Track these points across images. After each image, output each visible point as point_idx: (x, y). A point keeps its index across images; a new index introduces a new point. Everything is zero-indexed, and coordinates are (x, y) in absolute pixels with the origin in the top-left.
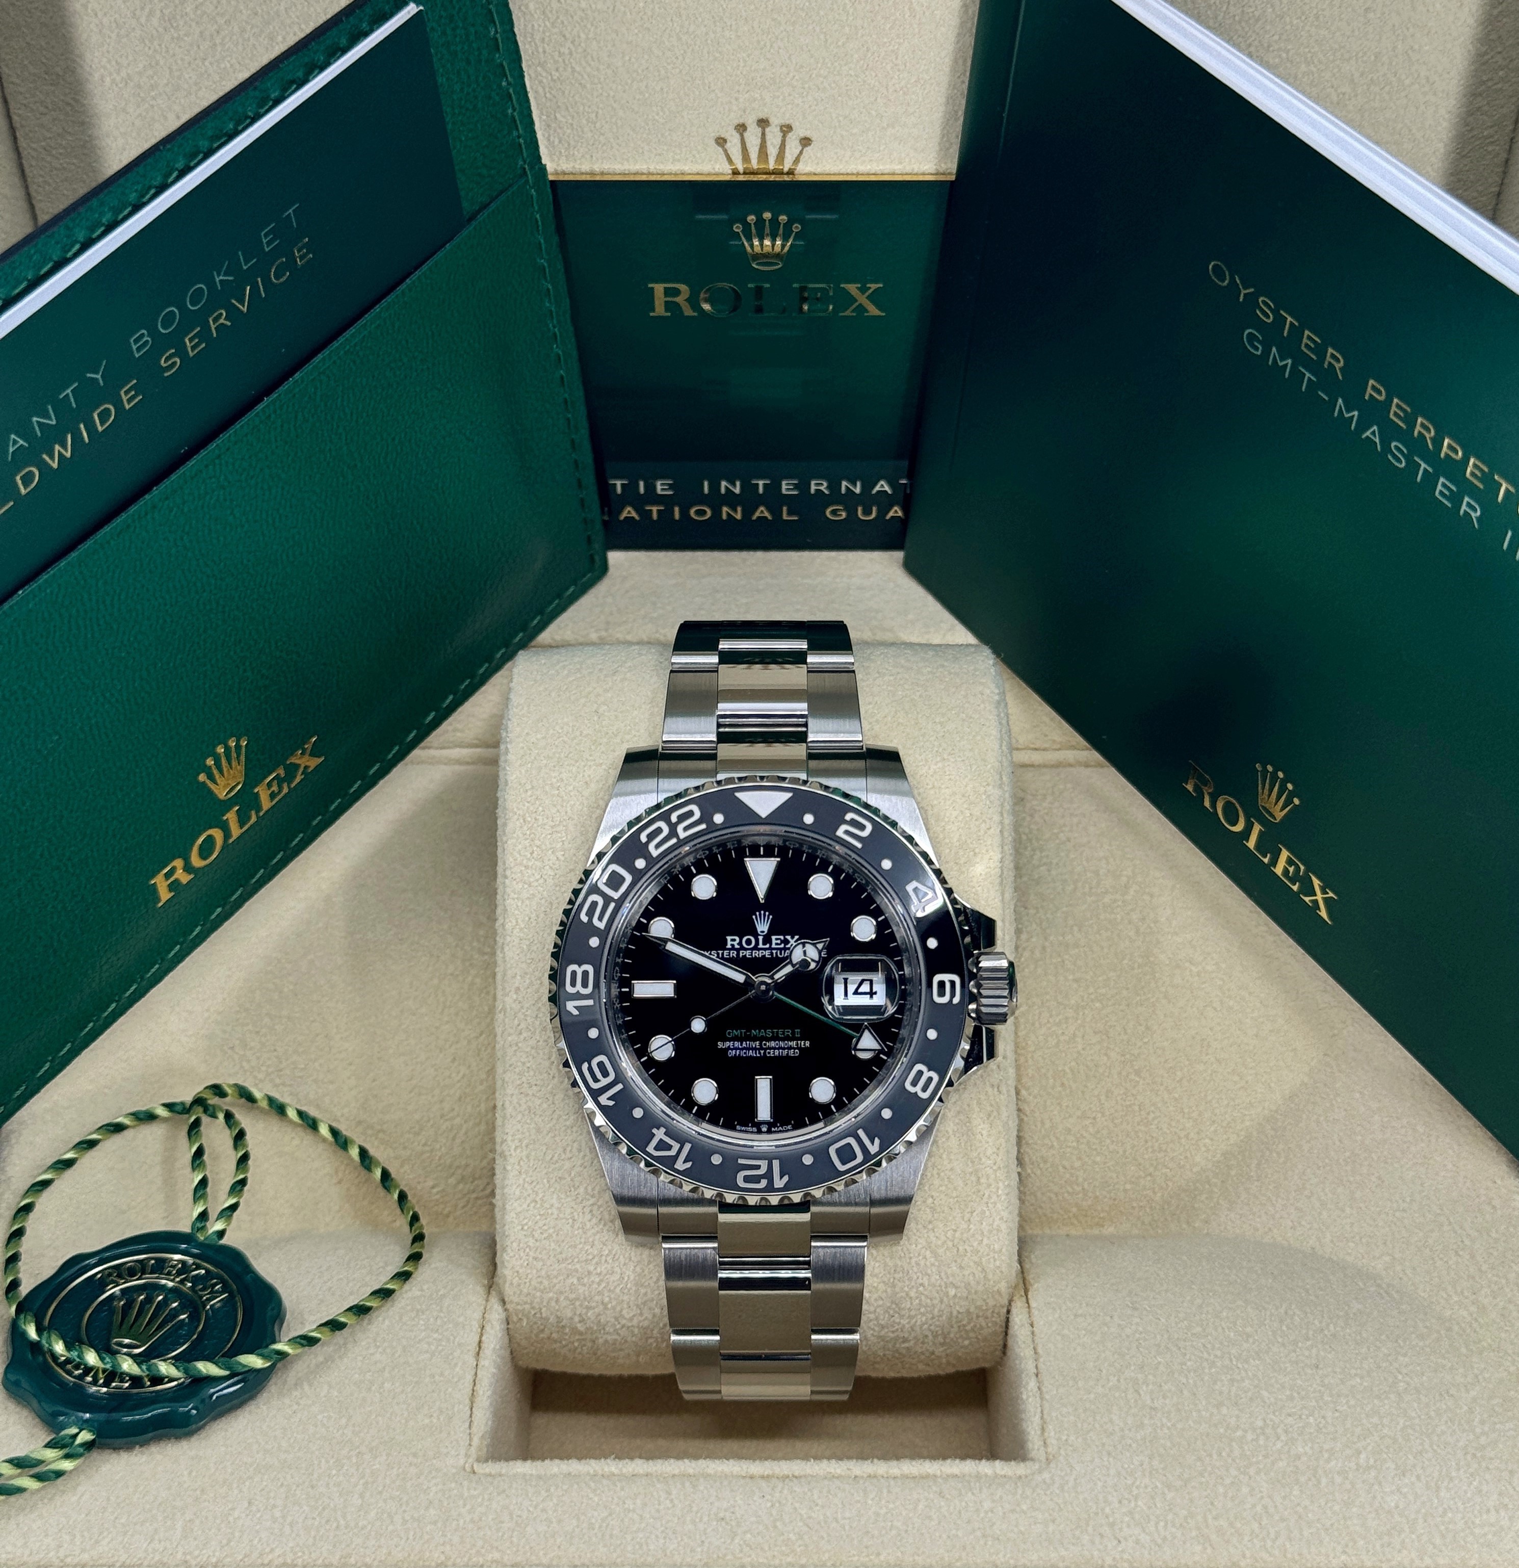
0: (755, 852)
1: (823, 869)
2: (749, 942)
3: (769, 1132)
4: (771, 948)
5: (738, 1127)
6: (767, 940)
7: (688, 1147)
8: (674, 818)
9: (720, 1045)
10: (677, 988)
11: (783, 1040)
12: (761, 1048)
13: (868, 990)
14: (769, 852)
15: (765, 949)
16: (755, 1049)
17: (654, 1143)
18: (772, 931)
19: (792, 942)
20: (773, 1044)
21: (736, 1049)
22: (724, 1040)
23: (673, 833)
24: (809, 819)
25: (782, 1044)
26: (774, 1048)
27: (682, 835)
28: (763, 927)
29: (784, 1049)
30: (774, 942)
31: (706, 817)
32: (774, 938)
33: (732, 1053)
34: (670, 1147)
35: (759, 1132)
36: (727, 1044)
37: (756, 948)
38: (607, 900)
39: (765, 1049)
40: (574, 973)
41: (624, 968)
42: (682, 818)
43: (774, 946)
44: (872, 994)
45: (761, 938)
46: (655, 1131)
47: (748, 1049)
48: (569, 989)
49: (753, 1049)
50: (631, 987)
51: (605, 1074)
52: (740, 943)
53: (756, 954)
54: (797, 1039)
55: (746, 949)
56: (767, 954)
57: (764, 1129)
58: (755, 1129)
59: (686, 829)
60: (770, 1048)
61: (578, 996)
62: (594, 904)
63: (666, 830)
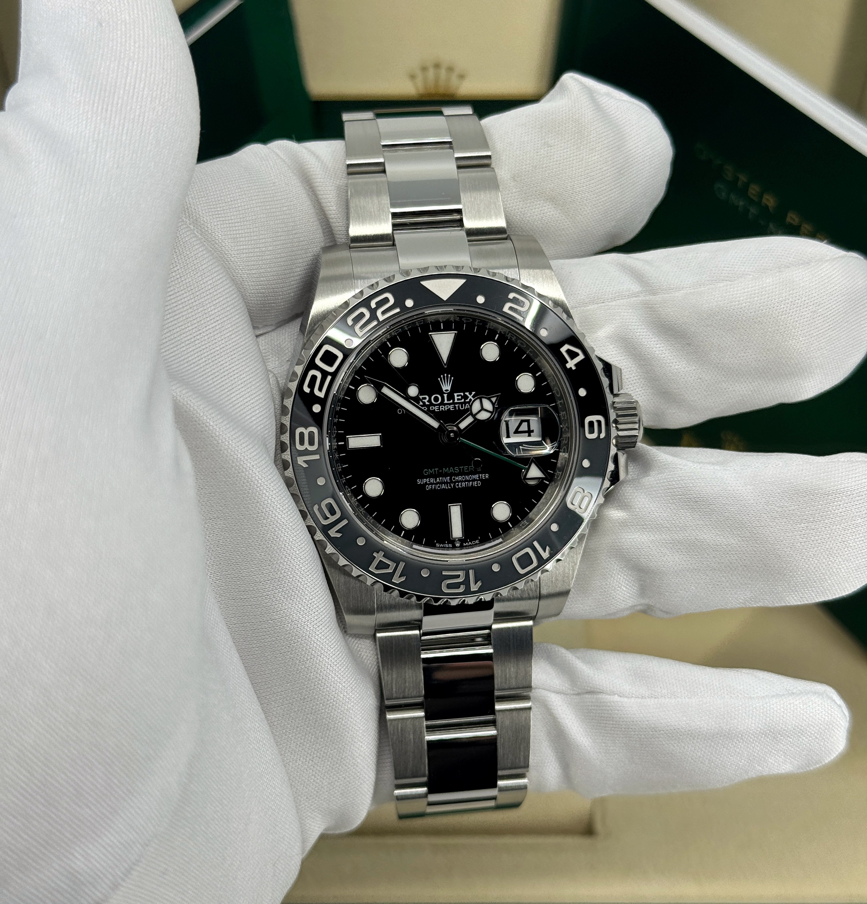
0: (437, 328)
1: (490, 338)
2: (436, 399)
3: (462, 547)
4: (454, 403)
5: (437, 545)
6: (451, 396)
7: (402, 565)
8: (373, 305)
9: (419, 482)
10: (382, 439)
11: (468, 474)
12: (451, 482)
13: (526, 429)
14: (447, 328)
15: (450, 404)
16: (447, 483)
17: (375, 563)
18: (454, 389)
19: (470, 397)
20: (460, 478)
21: (432, 484)
22: (422, 477)
23: (374, 316)
24: (481, 299)
25: (467, 478)
26: (462, 482)
27: (381, 318)
28: (446, 387)
29: (469, 481)
30: (456, 398)
31: (399, 303)
32: (456, 395)
33: (429, 488)
34: (387, 566)
35: (454, 547)
36: (425, 480)
37: (442, 403)
38: (325, 374)
39: (455, 483)
40: (302, 435)
41: (339, 425)
42: (380, 304)
43: (456, 401)
44: (529, 432)
45: (445, 395)
46: (375, 554)
47: (441, 483)
48: (299, 447)
49: (444, 483)
50: (346, 442)
51: (333, 512)
52: (430, 401)
53: (443, 408)
54: (479, 473)
55: (435, 405)
56: (451, 407)
57: (458, 545)
58: (450, 545)
59: (383, 313)
60: (458, 482)
61: (306, 453)
62: (314, 378)
63: (368, 315)
